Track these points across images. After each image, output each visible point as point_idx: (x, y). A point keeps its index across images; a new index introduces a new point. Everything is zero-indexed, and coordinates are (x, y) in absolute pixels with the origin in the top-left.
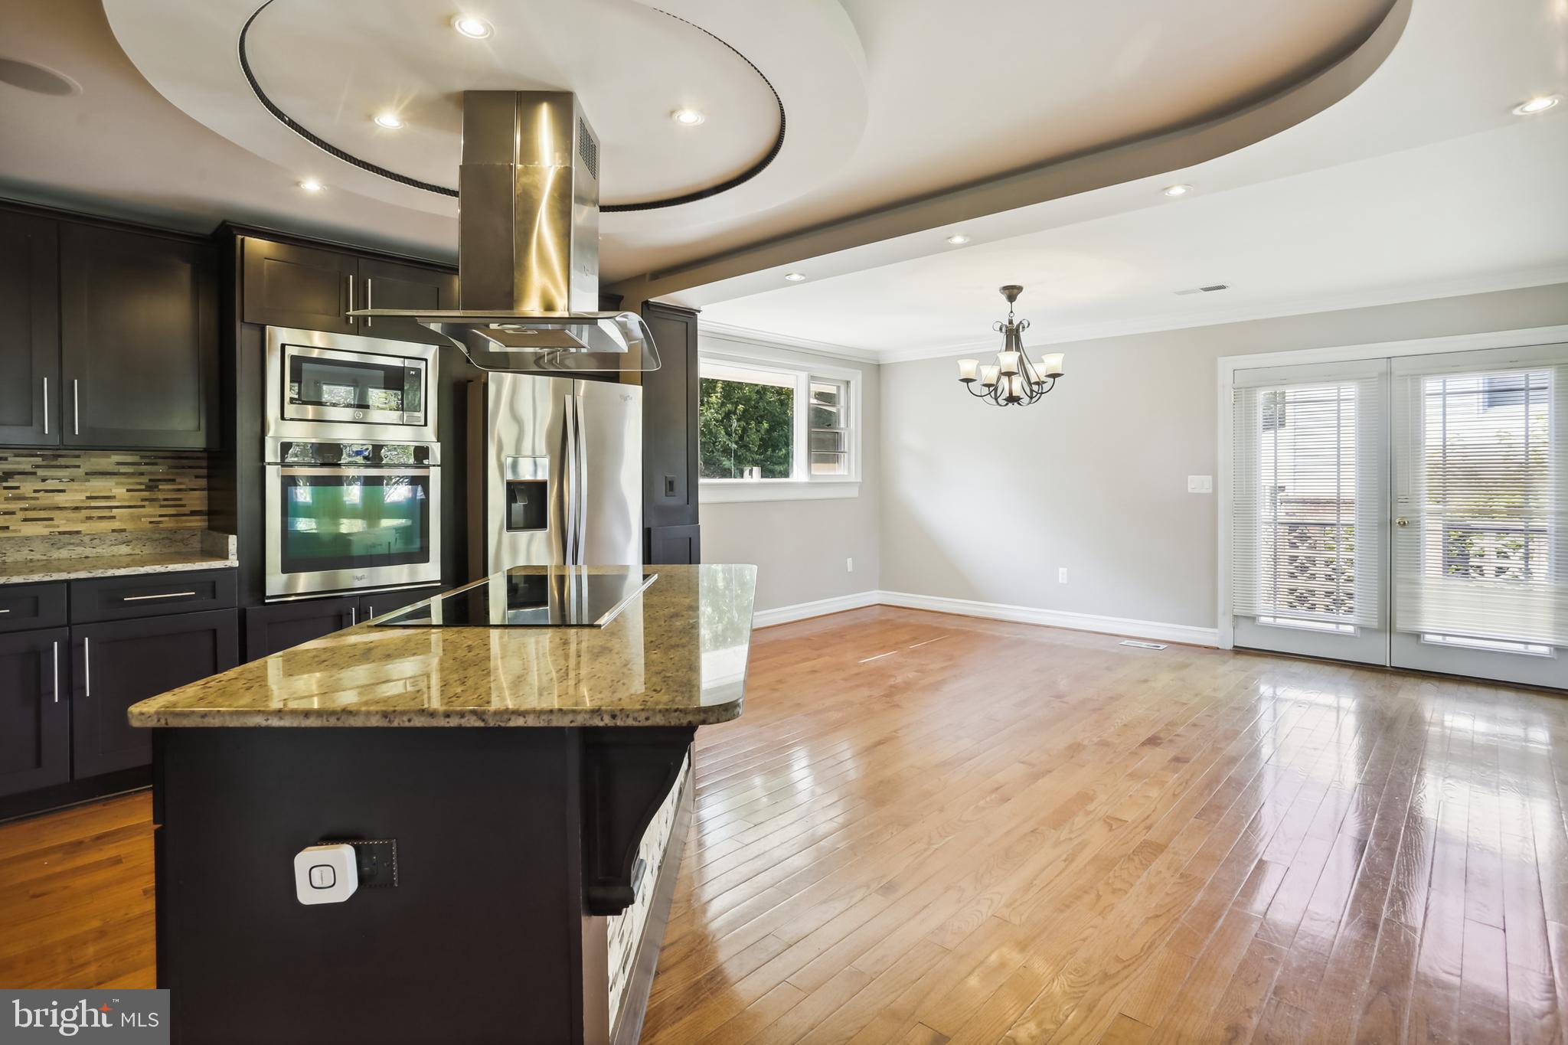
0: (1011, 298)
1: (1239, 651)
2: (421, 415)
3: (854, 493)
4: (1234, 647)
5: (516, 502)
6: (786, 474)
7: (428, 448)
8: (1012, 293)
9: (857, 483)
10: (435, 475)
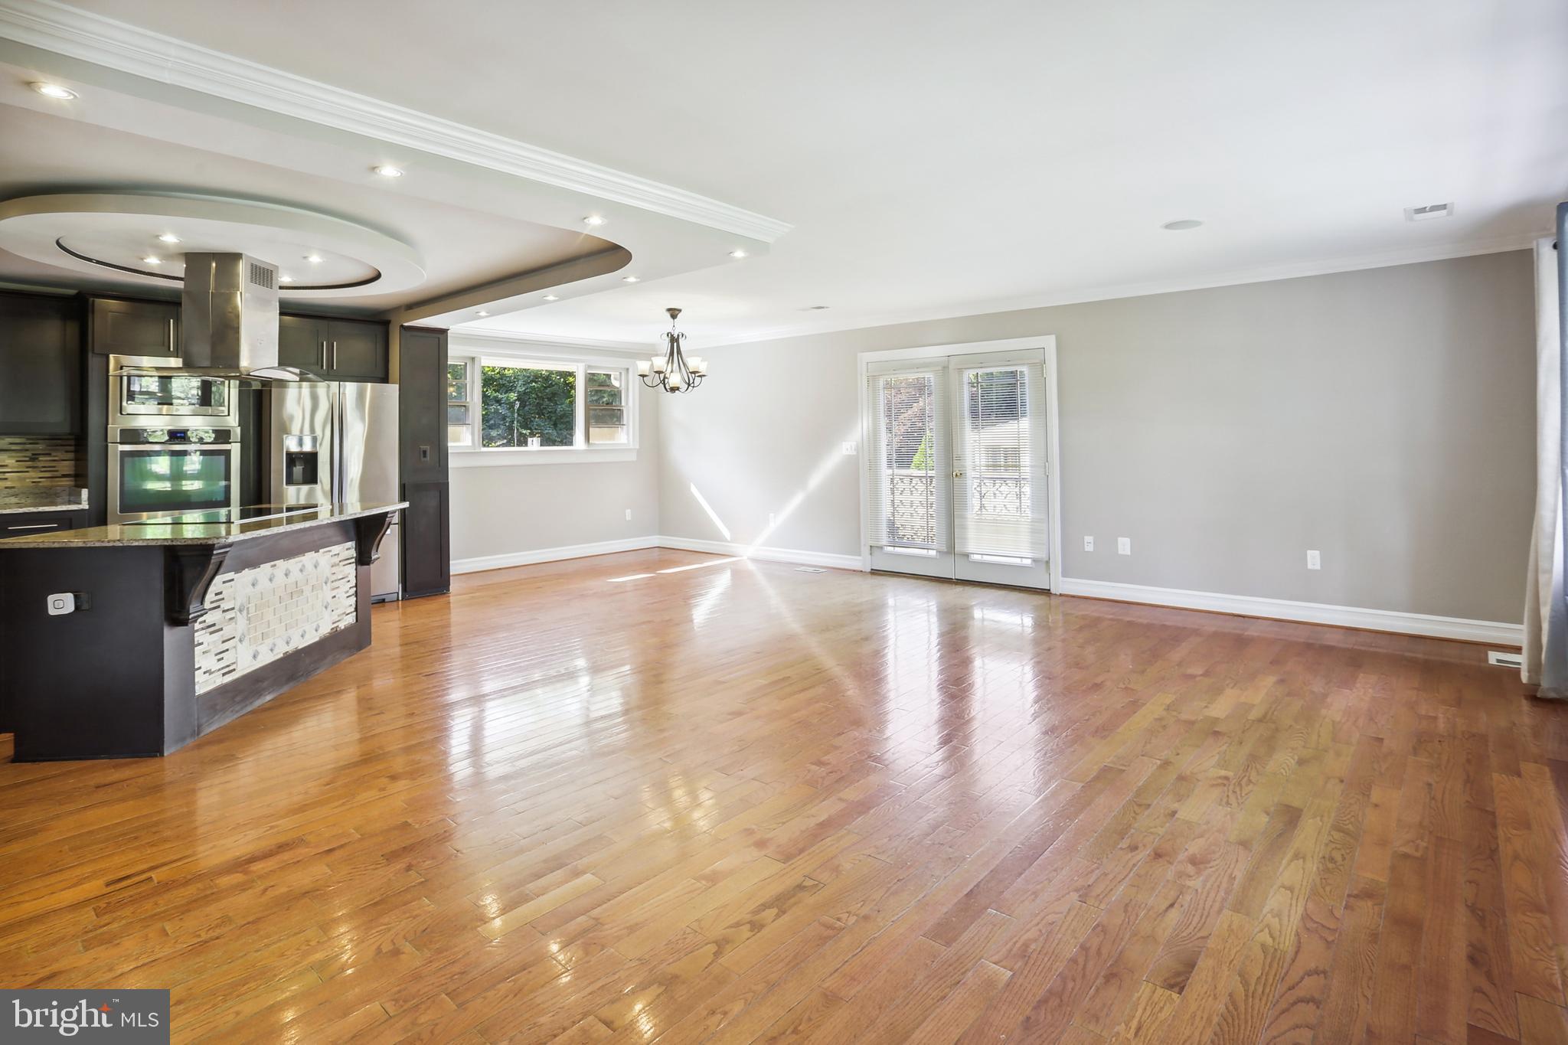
0: (674, 317)
1: (875, 572)
2: (225, 409)
3: (633, 457)
4: (872, 570)
5: (295, 466)
6: (571, 443)
7: (230, 431)
8: (674, 313)
9: (635, 449)
10: (235, 449)
